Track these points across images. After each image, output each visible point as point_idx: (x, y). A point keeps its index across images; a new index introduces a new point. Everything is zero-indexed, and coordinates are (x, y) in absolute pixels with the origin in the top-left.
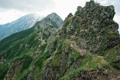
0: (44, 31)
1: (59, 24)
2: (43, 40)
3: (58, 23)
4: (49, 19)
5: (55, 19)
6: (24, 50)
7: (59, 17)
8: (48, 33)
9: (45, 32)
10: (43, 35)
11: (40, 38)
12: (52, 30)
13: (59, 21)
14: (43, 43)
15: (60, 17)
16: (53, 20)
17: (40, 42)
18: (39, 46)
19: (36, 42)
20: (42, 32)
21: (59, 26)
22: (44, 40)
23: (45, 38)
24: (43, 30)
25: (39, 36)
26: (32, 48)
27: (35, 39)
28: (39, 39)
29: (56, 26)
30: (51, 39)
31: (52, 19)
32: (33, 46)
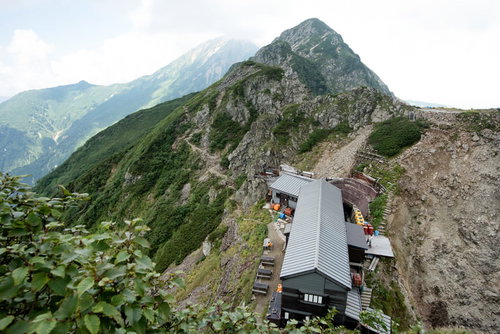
0: (225, 98)
1: (336, 75)
2: (212, 152)
3: (329, 66)
4: (282, 47)
5: (315, 51)
6: (116, 201)
7: (335, 39)
8: (243, 115)
9: (229, 106)
10: (216, 121)
11: (197, 140)
12: (268, 92)
13: (335, 56)
14: (212, 170)
15: (339, 37)
16: (307, 53)
17: (196, 168)
18: (187, 187)
19: (176, 161)
20: (213, 105)
21: (333, 82)
22: (216, 157)
23: (225, 143)
24: (218, 94)
25: (197, 131)
26: (150, 197)
27: (174, 146)
28: (194, 148)
29: (318, 81)
30: (250, 151)
31: (301, 48)
32: (156, 186)
